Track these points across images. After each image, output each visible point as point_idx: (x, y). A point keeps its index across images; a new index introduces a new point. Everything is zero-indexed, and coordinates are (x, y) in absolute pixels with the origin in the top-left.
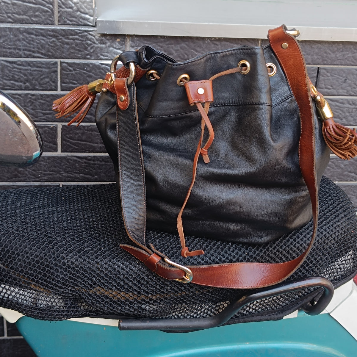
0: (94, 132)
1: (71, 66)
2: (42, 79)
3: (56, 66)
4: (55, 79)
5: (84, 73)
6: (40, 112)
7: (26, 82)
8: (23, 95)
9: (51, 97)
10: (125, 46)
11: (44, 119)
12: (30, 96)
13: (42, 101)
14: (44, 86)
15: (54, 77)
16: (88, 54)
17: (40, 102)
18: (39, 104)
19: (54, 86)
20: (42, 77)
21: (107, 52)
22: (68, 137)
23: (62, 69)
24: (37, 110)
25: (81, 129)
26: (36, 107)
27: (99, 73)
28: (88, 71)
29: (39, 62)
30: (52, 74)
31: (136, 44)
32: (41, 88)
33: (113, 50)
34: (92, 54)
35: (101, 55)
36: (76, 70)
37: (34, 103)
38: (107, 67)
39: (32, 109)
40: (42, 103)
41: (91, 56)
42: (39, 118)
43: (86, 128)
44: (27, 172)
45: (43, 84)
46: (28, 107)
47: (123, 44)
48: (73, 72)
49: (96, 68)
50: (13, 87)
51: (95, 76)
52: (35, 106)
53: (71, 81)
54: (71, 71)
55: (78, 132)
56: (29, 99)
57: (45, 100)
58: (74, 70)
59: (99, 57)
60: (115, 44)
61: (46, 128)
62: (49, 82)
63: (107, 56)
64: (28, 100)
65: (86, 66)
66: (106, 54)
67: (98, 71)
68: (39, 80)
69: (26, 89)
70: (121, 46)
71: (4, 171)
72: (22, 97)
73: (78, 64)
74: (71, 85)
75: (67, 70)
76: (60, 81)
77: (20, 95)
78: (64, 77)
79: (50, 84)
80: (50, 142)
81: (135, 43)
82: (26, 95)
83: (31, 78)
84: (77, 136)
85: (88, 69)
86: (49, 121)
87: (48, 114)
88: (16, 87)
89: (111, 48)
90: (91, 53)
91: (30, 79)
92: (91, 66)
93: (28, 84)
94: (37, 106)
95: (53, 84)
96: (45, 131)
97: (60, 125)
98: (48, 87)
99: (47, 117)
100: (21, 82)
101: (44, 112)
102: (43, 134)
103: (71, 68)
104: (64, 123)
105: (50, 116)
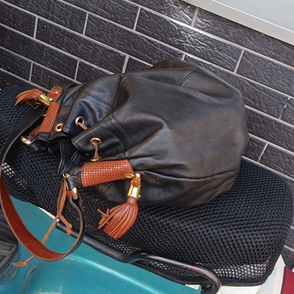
1: (147, 14)
2: (124, 16)
3: (137, 10)
4: (133, 20)
5: (156, 23)
6: (116, 41)
7: (112, 14)
8: (107, 23)
9: (127, 33)
10: (193, 13)
11: (118, 47)
12: (112, 26)
13: (120, 33)
15: (133, 18)
16: (162, 10)
17: (118, 34)
18: (117, 34)
19: (131, 25)
20: (124, 15)
21: (178, 14)
22: (131, 68)
23: (140, 14)
24: (114, 39)
25: (142, 66)
26: (115, 36)
27: (167, 28)
28: (159, 23)
29: (125, 2)
30: (133, 15)
31: (202, 16)
32: (122, 23)
33: (183, 13)
34: (166, 11)
35: (173, 14)
36: (150, 19)
37: (114, 32)
38: (174, 25)
39: (111, 36)
40: (120, 35)
41: (165, 12)
42: (115, 45)
43: (146, 67)
45: (124, 21)
46: (109, 34)
47: (192, 12)
48: (148, 20)
49: (166, 23)
50: (102, 14)
51: (163, 29)
52: (114, 35)
53: (145, 26)
54: (146, 18)
55: (139, 67)
56: (111, 28)
57: (122, 33)
58: (149, 18)
59: (171, 15)
60: (186, 10)
61: (117, 55)
62: (128, 20)
63: (177, 17)
64: (110, 29)
65: (159, 19)
66: (177, 15)
67: (167, 26)
68: (122, 16)
69: (111, 19)
70: (190, 13)
71: (81, 74)
72: (107, 24)
73: (153, 15)
74: (144, 29)
75: (144, 16)
76: (137, 22)
77: (105, 22)
78: (140, 20)
79: (129, 22)
80: (117, 66)
81: (201, 14)
82: (110, 24)
83: (116, 12)
85: (160, 22)
86: (121, 50)
87: (121, 44)
88: (104, 15)
89: (182, 12)
90: (166, 9)
92: (162, 20)
93: (113, 16)
94: (115, 35)
95: (131, 23)
96: (116, 57)
97: (128, 56)
98: (127, 24)
99: (120, 46)
100: (109, 12)
101: (119, 42)
102: (114, 58)
103: (147, 16)
104: (131, 57)
105: (122, 47)
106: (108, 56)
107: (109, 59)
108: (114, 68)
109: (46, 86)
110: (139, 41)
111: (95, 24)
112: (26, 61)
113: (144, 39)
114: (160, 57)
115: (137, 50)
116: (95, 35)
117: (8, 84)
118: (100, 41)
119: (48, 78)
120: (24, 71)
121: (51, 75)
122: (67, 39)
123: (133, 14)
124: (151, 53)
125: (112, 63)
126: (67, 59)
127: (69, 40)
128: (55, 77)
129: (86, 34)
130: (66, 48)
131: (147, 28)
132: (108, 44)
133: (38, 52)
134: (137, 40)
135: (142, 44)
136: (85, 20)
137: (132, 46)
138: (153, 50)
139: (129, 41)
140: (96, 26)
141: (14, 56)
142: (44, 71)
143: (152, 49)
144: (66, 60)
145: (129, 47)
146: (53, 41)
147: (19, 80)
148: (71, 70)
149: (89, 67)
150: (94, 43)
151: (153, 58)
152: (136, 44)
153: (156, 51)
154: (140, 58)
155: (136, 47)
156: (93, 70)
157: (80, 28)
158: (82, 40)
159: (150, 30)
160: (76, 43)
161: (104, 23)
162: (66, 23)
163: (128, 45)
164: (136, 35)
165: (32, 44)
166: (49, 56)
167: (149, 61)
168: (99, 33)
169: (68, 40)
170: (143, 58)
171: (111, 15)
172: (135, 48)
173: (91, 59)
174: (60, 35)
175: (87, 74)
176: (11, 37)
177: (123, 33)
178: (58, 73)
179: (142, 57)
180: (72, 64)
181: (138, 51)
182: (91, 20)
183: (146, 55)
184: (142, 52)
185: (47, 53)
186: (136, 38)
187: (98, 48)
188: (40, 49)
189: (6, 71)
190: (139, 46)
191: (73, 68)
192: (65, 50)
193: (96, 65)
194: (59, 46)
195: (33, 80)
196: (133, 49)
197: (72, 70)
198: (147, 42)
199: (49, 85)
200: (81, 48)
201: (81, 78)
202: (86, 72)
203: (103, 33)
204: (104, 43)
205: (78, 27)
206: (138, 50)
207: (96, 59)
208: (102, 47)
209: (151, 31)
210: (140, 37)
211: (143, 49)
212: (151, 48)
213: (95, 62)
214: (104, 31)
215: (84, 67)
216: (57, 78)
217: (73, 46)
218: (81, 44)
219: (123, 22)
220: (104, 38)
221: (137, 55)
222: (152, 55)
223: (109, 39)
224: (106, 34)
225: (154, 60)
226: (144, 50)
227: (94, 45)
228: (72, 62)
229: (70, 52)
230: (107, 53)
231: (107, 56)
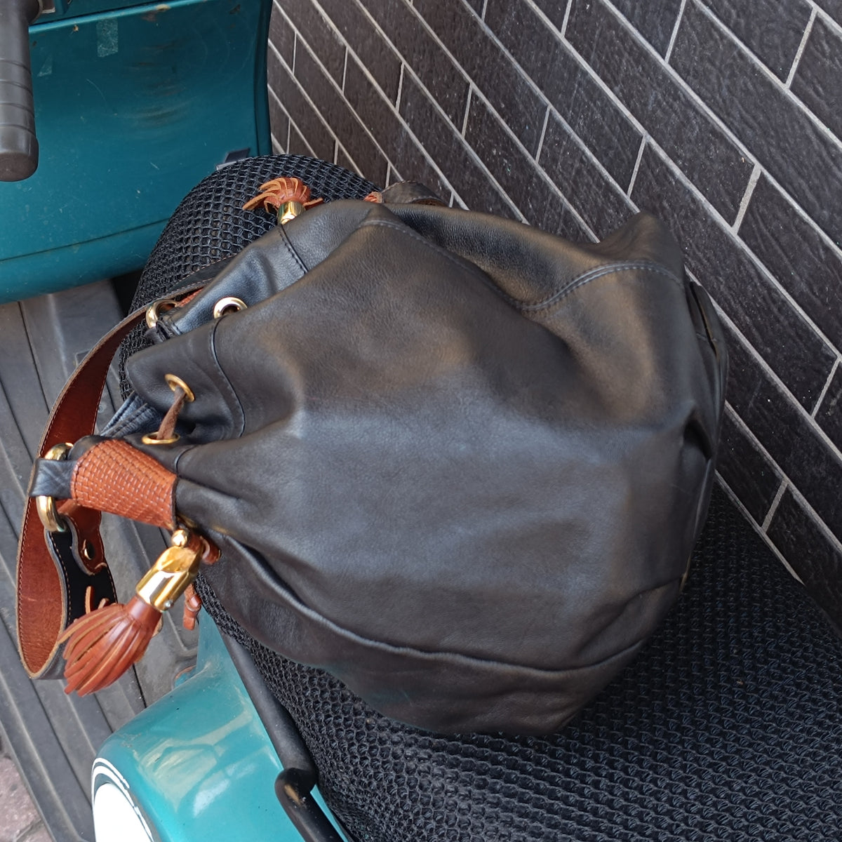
0: (806, 244)
1: (828, 42)
2: (768, 30)
3: (805, 19)
4: (790, 50)
6: (737, 107)
7: (741, 14)
8: (725, 41)
9: (768, 90)
11: (737, 129)
12: (736, 53)
13: (750, 86)
14: (766, 51)
15: (790, 44)
17: (745, 84)
18: (743, 86)
19: (782, 65)
22: (760, 211)
23: (811, 37)
24: (734, 98)
25: (788, 215)
26: (736, 89)
30: (791, 33)
32: (760, 53)
36: (834, 62)
37: (736, 76)
39: (728, 87)
40: (748, 90)
42: (731, 119)
43: (798, 221)
44: (672, 221)
45: (767, 46)
46: (724, 78)
48: (828, 62)
50: (718, 8)
52: (734, 84)
53: (815, 81)
54: (823, 53)
55: (780, 214)
56: (732, 61)
57: (754, 86)
58: (832, 59)
61: (733, 155)
62: (777, 48)
64: (729, 61)
68: (763, 28)
69: (736, 30)
72: (723, 45)
74: (811, 92)
75: (819, 47)
76: (798, 63)
77: (722, 36)
78: (807, 59)
79: (778, 55)
80: (728, 193)
83: (752, 10)
84: (774, 224)
86: (743, 142)
87: (747, 123)
91: (750, 12)
93: (742, 21)
94: (738, 88)
95: (782, 60)
96: (729, 159)
97: (758, 169)
98: (773, 59)
99: (743, 129)
100: (734, 7)
101: (744, 113)
102: (723, 162)
103: (826, 47)
104: (766, 173)
105: (749, 132)
106: (710, 151)
107: (711, 160)
108: (718, 192)
109: (566, 189)
110: (793, 127)
111: (697, 34)
112: (537, 99)
113: (807, 125)
114: (837, 204)
115: (783, 157)
116: (691, 69)
117: (495, 152)
118: (699, 95)
119: (572, 166)
120: (529, 128)
121: (582, 161)
122: (628, 61)
123: (793, 29)
124: (817, 182)
125: (718, 176)
126: (620, 125)
127: (632, 67)
128: (588, 171)
129: (673, 63)
130: (622, 91)
131: (820, 89)
132: (717, 110)
133: (562, 79)
134: (787, 123)
135: (798, 140)
136: (675, 13)
137: (772, 137)
138: (823, 173)
139: (769, 119)
140: (698, 43)
141: (517, 75)
142: (567, 142)
143: (820, 168)
144: (617, 127)
145: (766, 141)
146: (599, 57)
147: (518, 151)
148: (622, 161)
149: (664, 167)
150: (684, 96)
151: (818, 197)
152: (784, 134)
153: (830, 178)
154: (787, 185)
155: (781, 143)
156: (670, 183)
157: (661, 36)
158: (660, 78)
159: (826, 99)
160: (646, 81)
161: (718, 37)
162: (634, 8)
163: (765, 133)
164: (788, 105)
165: (554, 53)
166: (583, 100)
167: (806, 207)
168: (700, 69)
169: (630, 68)
170: (794, 188)
171: (738, 16)
172: (778, 146)
173: (672, 143)
174: (615, 45)
175: (657, 189)
176: (518, 17)
177: (758, 86)
178: (595, 160)
179: (791, 184)
180: (628, 144)
181: (786, 162)
182: (689, 19)
183: (801, 181)
184: (796, 169)
185: (580, 89)
186: (786, 116)
187: (692, 114)
188: (570, 74)
189: (496, 114)
190: (789, 144)
191: (628, 157)
192: (621, 94)
193: (680, 168)
194: (609, 77)
195: (544, 163)
196: (773, 150)
197: (626, 162)
198: (813, 138)
199: (573, 189)
200: (655, 101)
201: (640, 196)
202: (654, 183)
203: (711, 72)
204: (707, 104)
205: (658, 34)
206: (785, 156)
207: (682, 148)
208: (702, 116)
209: (828, 104)
210: (797, 113)
211: (798, 158)
212: (820, 163)
213: (679, 157)
214: (713, 64)
215: (653, 164)
216: (591, 175)
217: (637, 87)
218: (655, 89)
219: (763, 51)
220: (710, 87)
221: (780, 175)
222: (818, 187)
223: (720, 96)
224: (718, 78)
225: (822, 208)
226: (801, 164)
227: (682, 103)
228: (629, 138)
229: (628, 106)
230: (709, 138)
231: (707, 148)
